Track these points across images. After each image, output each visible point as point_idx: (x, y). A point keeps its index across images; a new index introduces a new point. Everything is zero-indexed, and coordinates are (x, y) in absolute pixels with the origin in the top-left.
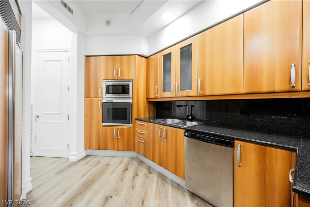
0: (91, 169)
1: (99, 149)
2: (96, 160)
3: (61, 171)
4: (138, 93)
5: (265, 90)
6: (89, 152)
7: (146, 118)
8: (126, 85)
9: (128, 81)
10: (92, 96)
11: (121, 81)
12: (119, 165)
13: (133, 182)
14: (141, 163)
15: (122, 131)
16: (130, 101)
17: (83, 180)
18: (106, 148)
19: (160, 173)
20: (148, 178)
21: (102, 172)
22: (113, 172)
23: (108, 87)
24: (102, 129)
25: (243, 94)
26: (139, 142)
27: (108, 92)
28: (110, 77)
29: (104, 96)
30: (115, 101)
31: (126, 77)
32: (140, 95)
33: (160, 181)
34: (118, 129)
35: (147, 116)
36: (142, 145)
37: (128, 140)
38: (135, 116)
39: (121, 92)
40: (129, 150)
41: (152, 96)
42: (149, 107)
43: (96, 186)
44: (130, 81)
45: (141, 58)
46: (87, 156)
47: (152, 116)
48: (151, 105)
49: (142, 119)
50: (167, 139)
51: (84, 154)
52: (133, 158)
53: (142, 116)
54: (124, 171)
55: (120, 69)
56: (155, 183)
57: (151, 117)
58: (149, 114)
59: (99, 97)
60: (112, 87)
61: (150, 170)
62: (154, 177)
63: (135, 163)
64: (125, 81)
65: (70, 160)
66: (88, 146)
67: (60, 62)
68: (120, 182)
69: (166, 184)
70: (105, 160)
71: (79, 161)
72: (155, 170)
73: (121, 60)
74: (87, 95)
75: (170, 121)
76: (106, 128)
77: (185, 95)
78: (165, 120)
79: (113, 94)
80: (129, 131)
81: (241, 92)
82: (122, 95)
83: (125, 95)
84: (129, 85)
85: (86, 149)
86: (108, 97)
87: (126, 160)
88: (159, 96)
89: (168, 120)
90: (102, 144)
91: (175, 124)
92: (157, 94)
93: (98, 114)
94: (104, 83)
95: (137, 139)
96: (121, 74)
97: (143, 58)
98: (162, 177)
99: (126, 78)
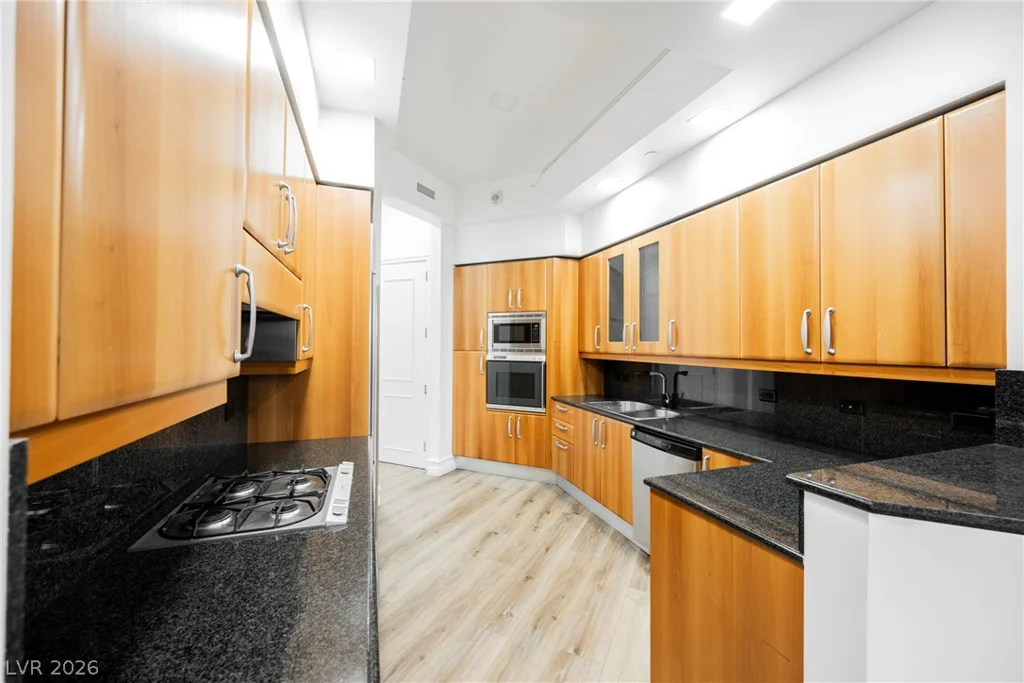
0: (464, 492)
1: (480, 458)
2: (474, 478)
3: (415, 488)
4: (558, 341)
5: (771, 355)
6: (463, 461)
7: (579, 396)
8: (534, 324)
9: (536, 316)
10: (467, 347)
11: (523, 316)
12: (516, 493)
13: (538, 520)
14: (563, 494)
15: (525, 422)
16: (541, 358)
17: (451, 505)
18: (492, 458)
19: (596, 516)
20: (568, 520)
21: (483, 499)
22: (504, 502)
23: (496, 328)
24: (485, 415)
25: (740, 359)
26: (559, 448)
27: (496, 340)
28: (502, 307)
29: (490, 348)
30: (511, 357)
31: (533, 307)
32: (562, 345)
33: (592, 528)
34: (516, 418)
35: (582, 393)
36: (564, 456)
37: (538, 442)
38: (551, 392)
39: (523, 339)
40: (538, 465)
41: (589, 347)
42: (586, 369)
43: (471, 516)
44: (540, 315)
45: (564, 261)
46: (458, 470)
47: (592, 391)
48: (589, 366)
49: (568, 400)
50: (606, 444)
51: (451, 465)
52: (548, 485)
53: (569, 392)
54: (525, 503)
55: (522, 290)
56: (579, 530)
57: (591, 396)
58: (586, 388)
59: (479, 348)
60: (509, 327)
61: (577, 509)
62: (582, 521)
63: (549, 494)
64: (531, 316)
65: (428, 473)
66: (460, 450)
67: (411, 282)
68: (514, 517)
69: (602, 534)
70: (491, 481)
71: (443, 476)
72: (589, 510)
73: (522, 270)
74: (459, 346)
75: (626, 406)
76: (494, 415)
77: (647, 350)
78: (616, 404)
79: (511, 342)
80: (539, 423)
81: (736, 354)
82: (525, 346)
83: (532, 346)
84: (538, 324)
85: (456, 456)
86: (497, 350)
87: (532, 486)
88: (602, 349)
89: (622, 403)
90: (485, 448)
91: (625, 414)
92: (599, 344)
93: (479, 384)
94: (490, 320)
95: (556, 443)
96: (522, 300)
97: (570, 262)
98: (599, 524)
99: (534, 309)
